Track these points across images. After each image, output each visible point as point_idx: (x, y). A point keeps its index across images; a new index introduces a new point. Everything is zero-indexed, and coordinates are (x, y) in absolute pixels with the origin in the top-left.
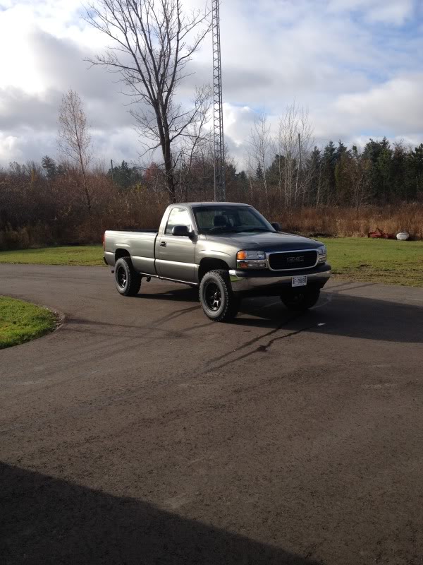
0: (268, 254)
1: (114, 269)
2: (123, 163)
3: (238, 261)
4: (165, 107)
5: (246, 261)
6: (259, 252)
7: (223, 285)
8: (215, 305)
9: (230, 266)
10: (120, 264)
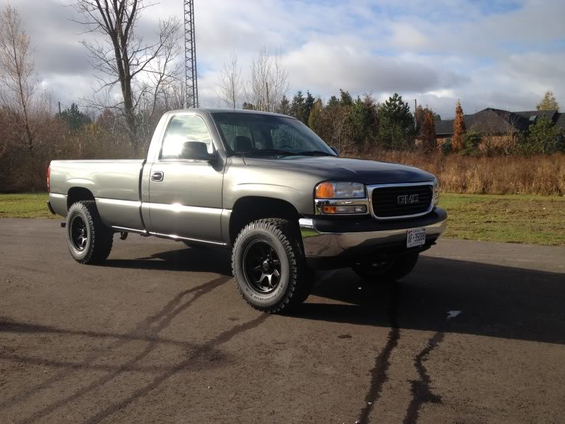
0: (370, 189)
1: (67, 220)
2: (73, 106)
3: (317, 201)
4: (124, 39)
5: (332, 202)
6: (355, 185)
7: (285, 246)
8: (265, 283)
9: (299, 210)
10: (75, 213)
